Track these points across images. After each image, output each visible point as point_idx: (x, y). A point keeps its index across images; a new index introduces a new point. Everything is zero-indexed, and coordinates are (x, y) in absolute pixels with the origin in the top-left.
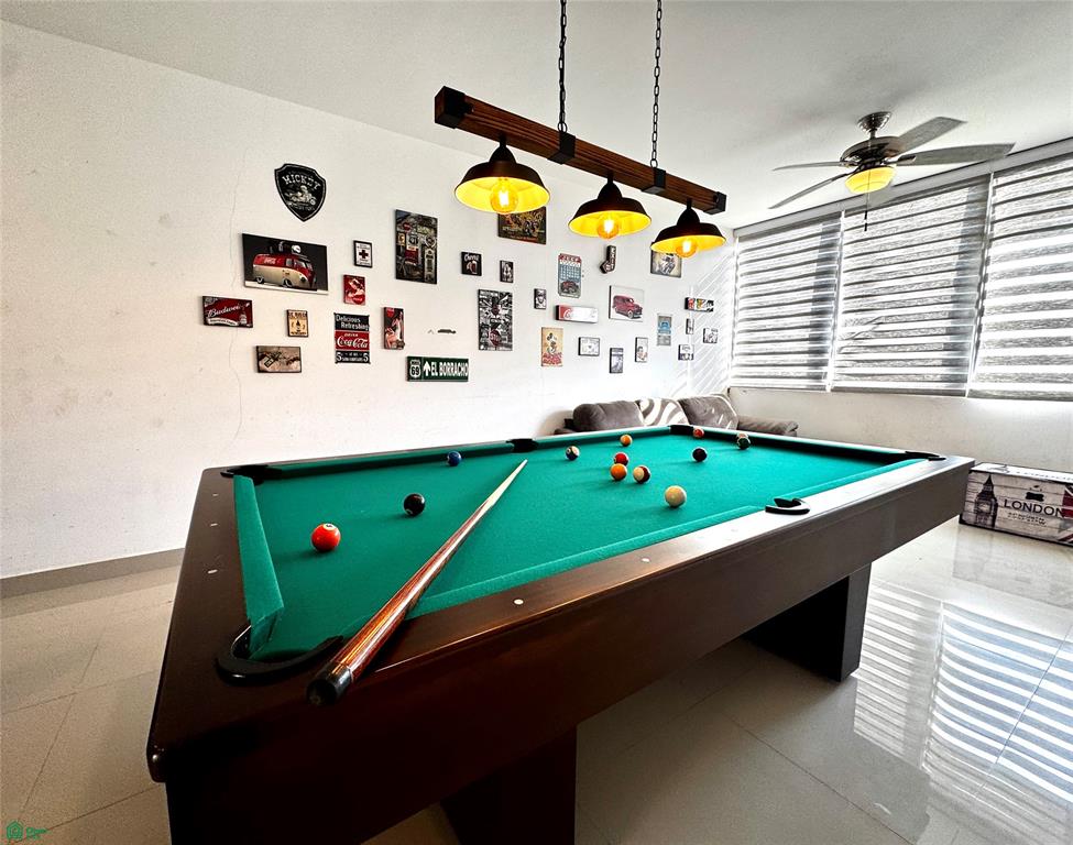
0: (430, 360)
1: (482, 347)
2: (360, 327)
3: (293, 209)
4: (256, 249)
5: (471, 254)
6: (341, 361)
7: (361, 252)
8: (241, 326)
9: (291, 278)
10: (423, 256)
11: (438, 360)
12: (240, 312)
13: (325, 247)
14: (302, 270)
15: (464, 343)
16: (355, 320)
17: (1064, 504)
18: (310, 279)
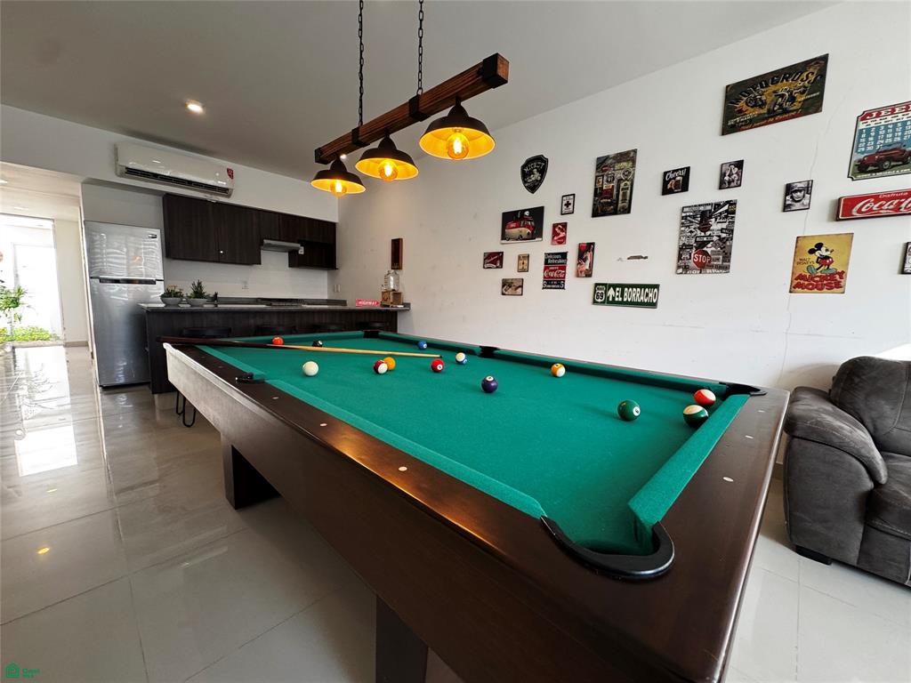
0: (615, 286)
1: (680, 270)
2: (560, 261)
3: (528, 188)
5: (674, 171)
6: (546, 288)
7: (568, 204)
8: (497, 267)
9: (522, 234)
10: (618, 191)
11: (623, 286)
12: (497, 259)
14: (528, 227)
16: (557, 257)
18: (533, 232)
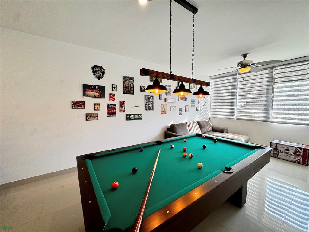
0: (132, 115)
1: (146, 110)
2: (113, 107)
3: (96, 77)
4: (86, 88)
5: (143, 86)
6: (109, 116)
7: (114, 87)
8: (82, 108)
9: (96, 95)
10: (130, 87)
11: (134, 114)
12: (82, 105)
13: (105, 86)
14: (98, 93)
15: (141, 109)
16: (112, 105)
17: (295, 152)
18: (101, 95)
